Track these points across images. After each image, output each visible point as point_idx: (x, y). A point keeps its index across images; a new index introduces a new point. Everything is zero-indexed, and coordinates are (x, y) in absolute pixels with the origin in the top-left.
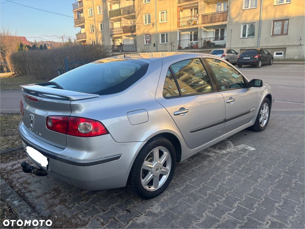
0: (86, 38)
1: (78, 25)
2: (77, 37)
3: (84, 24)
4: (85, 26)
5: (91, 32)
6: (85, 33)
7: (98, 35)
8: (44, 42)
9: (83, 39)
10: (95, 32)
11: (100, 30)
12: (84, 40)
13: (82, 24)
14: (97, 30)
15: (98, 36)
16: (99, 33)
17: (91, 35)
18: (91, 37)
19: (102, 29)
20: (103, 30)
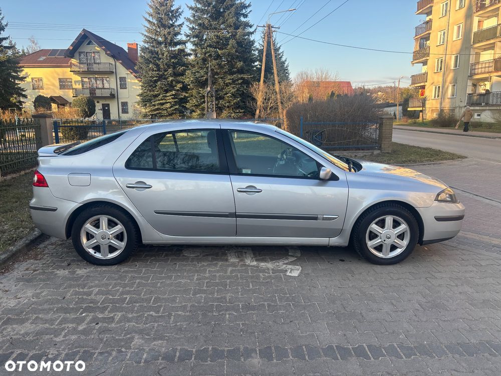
0: (426, 82)
1: (417, 61)
2: (412, 80)
3: (428, 58)
4: (429, 62)
5: (436, 71)
6: (426, 74)
7: (448, 76)
8: (382, 88)
9: (420, 83)
10: (442, 70)
11: (452, 67)
12: (422, 84)
13: (424, 59)
14: (447, 67)
15: (447, 78)
16: (450, 72)
17: (436, 76)
18: (436, 80)
19: (456, 66)
20: (458, 67)
